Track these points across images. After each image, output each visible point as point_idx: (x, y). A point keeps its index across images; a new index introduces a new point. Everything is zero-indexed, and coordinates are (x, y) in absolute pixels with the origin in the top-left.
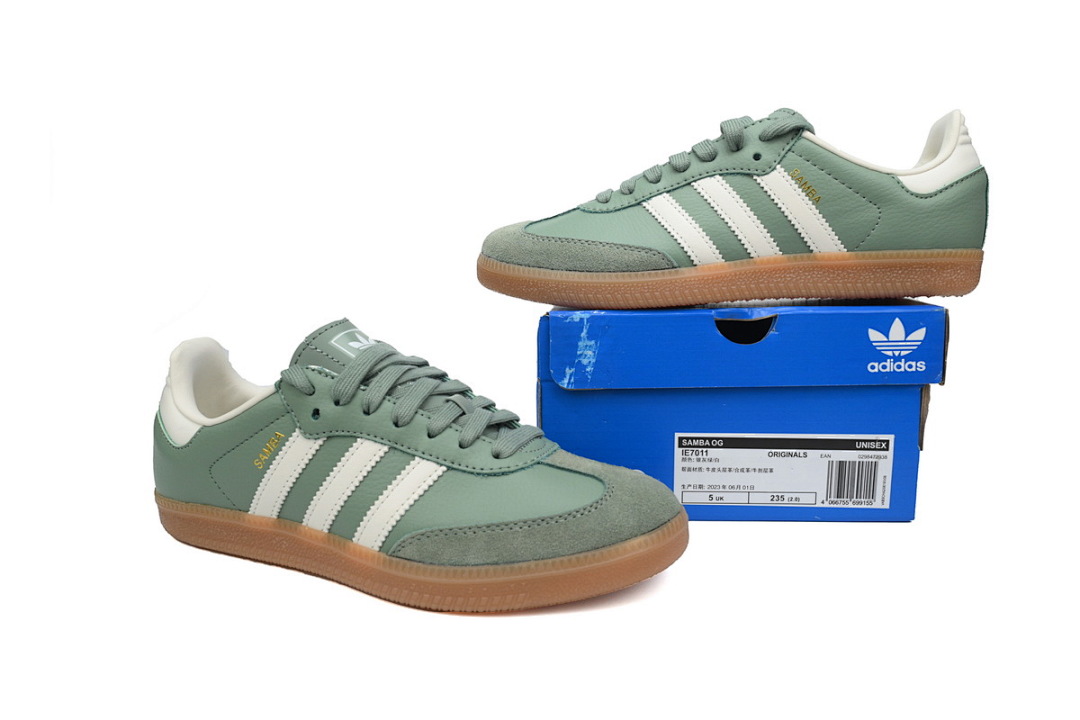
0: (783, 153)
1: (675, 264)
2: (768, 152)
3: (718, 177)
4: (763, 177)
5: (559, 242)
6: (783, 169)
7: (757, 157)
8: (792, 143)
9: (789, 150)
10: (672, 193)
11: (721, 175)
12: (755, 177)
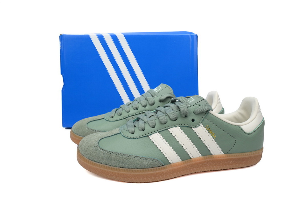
0: (203, 119)
1: (163, 165)
2: (197, 119)
3: (178, 127)
4: (195, 128)
5: (115, 154)
6: (203, 125)
7: (193, 120)
8: (205, 116)
9: (205, 118)
10: (160, 132)
11: (179, 126)
12: (192, 128)
